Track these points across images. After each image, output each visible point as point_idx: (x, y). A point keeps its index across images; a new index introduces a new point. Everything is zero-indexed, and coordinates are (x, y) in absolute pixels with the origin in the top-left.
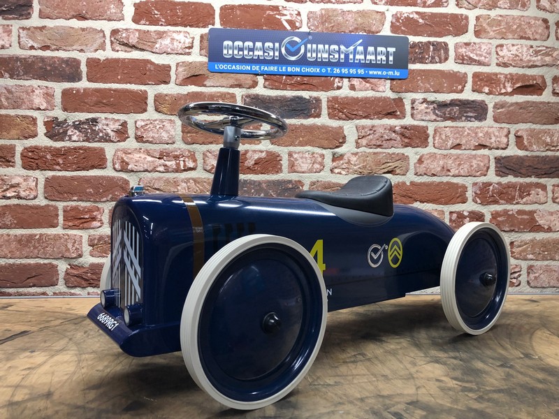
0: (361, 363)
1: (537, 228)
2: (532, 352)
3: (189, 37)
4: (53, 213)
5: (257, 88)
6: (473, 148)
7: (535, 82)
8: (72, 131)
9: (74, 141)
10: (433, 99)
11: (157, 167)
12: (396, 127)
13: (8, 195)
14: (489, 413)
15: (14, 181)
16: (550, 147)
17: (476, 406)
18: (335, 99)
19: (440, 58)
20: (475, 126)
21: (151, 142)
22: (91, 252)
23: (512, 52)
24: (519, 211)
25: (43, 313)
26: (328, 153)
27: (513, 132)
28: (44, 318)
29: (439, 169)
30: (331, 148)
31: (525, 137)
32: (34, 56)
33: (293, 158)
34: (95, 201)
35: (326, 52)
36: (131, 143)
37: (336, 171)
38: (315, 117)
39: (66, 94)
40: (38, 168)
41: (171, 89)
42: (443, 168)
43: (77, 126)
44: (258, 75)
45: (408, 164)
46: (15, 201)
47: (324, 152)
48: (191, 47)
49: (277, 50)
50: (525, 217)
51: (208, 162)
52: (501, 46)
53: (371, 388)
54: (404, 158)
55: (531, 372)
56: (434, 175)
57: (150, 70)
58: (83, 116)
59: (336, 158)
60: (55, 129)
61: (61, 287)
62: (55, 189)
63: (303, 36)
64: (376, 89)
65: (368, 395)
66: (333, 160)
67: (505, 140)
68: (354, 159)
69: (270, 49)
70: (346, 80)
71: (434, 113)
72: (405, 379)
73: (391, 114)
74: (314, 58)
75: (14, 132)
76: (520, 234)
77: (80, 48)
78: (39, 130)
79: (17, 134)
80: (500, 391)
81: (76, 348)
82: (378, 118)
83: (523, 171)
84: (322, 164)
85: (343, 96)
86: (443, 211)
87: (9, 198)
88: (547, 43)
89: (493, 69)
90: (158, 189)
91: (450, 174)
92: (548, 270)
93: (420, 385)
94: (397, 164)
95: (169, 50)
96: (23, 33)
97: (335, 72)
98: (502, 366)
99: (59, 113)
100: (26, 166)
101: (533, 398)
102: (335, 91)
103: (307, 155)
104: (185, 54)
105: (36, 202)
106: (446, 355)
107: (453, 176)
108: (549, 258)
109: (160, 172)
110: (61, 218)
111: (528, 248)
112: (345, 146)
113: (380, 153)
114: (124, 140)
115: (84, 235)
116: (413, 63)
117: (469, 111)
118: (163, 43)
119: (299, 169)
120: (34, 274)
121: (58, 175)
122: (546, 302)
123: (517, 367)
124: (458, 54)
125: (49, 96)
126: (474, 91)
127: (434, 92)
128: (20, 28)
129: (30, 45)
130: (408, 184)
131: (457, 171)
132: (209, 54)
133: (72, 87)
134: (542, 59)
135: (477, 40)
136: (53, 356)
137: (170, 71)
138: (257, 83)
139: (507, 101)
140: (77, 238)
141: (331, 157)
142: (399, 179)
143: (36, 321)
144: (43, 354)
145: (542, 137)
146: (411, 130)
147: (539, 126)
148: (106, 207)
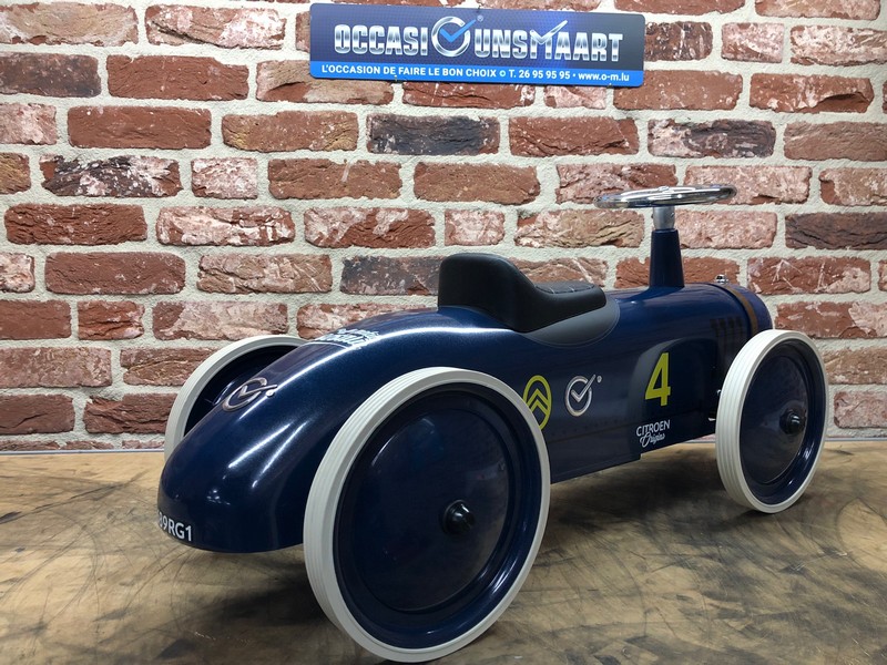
0: (556, 567)
1: (856, 333)
2: (836, 544)
3: (277, 19)
4: (62, 314)
5: (392, 104)
6: (749, 201)
7: (855, 90)
8: (88, 179)
9: (92, 196)
10: (687, 121)
11: (229, 237)
12: (622, 167)
14: (763, 658)
16: (875, 197)
17: (742, 644)
18: (522, 121)
19: (697, 51)
20: (754, 164)
21: (218, 197)
22: (125, 376)
23: (817, 40)
24: (823, 304)
25: (43, 481)
26: (510, 212)
27: (816, 174)
28: (45, 490)
29: (693, 237)
30: (515, 204)
31: (836, 182)
32: (20, 54)
33: (453, 220)
34: (129, 295)
35: (507, 42)
36: (186, 198)
37: (524, 241)
38: (488, 152)
39: (75, 116)
40: (33, 240)
41: (249, 107)
42: (700, 234)
43: (96, 170)
44: (393, 82)
45: (643, 228)
47: (504, 210)
48: (280, 37)
49: (424, 40)
50: (834, 314)
51: (312, 229)
52: (800, 28)
53: (570, 612)
54: (636, 219)
55: (834, 582)
56: (685, 247)
57: (213, 75)
58: (105, 154)
59: (523, 220)
60: (60, 176)
61: (79, 433)
62: (63, 275)
63: (468, 15)
64: (590, 103)
65: (563, 624)
66: (519, 224)
67: (803, 188)
68: (553, 221)
69: (415, 38)
70: (539, 90)
71: (687, 144)
72: (627, 596)
73: (615, 147)
74: (486, 52)
76: (824, 343)
77: (95, 39)
78: (33, 178)
80: (782, 616)
81: (91, 543)
82: (594, 153)
83: (832, 239)
84: (500, 230)
85: (535, 116)
88: (875, 25)
89: (786, 68)
90: (231, 274)
91: (711, 244)
92: (868, 400)
93: (651, 606)
94: (623, 229)
95: (245, 41)
96: (2, 16)
97: (521, 76)
98: (787, 570)
99: (65, 150)
100: (15, 238)
101: (837, 630)
102: (520, 109)
103: (475, 216)
104: (272, 48)
105: (32, 297)
106: (696, 552)
107: (717, 248)
108: (870, 380)
109: (234, 245)
110: (75, 323)
111: (836, 364)
112: (538, 199)
113: (597, 211)
114: (174, 194)
115: (114, 349)
116: (651, 60)
117: (744, 140)
118: (234, 29)
119: (464, 239)
120: (34, 413)
121: (66, 251)
122: (862, 454)
123: (813, 571)
124: (728, 44)
125: (46, 120)
126: (752, 106)
127: (687, 108)
129: (13, 35)
130: (642, 261)
131: (723, 240)
132: (312, 47)
133: (85, 105)
134: (867, 51)
135: (760, 20)
136: (52, 558)
137: (247, 77)
138: (392, 95)
139: (809, 121)
140: (102, 355)
141: (516, 218)
142: (628, 253)
143: (32, 494)
144: (38, 554)
145: (864, 182)
146: (646, 172)
147: (860, 163)
148: (148, 304)
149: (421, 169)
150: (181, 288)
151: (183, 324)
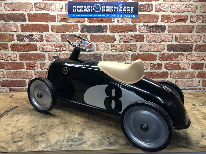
0: (106, 120)
1: (180, 68)
3: (61, 5)
4: (23, 65)
5: (85, 22)
6: (160, 42)
7: (184, 18)
8: (25, 39)
9: (26, 42)
10: (147, 25)
11: (54, 50)
12: (133, 35)
13: (8, 59)
15: (9, 55)
16: (186, 41)
18: (112, 26)
19: (150, 10)
20: (161, 34)
21: (51, 42)
22: (35, 76)
23: (176, 7)
24: (174, 63)
25: (22, 99)
26: (110, 45)
27: (174, 36)
28: (22, 101)
29: (147, 49)
30: (111, 43)
31: (178, 38)
32: (10, 13)
33: (98, 46)
34: (35, 61)
35: (109, 9)
36: (45, 42)
37: (113, 50)
38: (105, 32)
39: (22, 26)
40: (16, 51)
41: (56, 24)
42: (149, 49)
43: (27, 37)
44: (85, 18)
45: (137, 48)
46: (11, 61)
47: (109, 44)
48: (62, 9)
49: (92, 9)
50: (176, 65)
51: (70, 48)
52: (173, 4)
53: (105, 129)
54: (136, 46)
56: (146, 51)
57: (49, 17)
58: (29, 33)
59: (113, 46)
60: (20, 38)
62: (22, 57)
63: (101, 3)
64: (126, 22)
65: (104, 131)
66: (112, 47)
67: (171, 39)
68: (118, 46)
69: (89, 9)
70: (116, 19)
71: (147, 30)
73: (132, 31)
74: (105, 11)
75: (7, 39)
76: (174, 70)
77: (24, 10)
78: (15, 38)
79: (8, 40)
81: (30, 113)
82: (127, 32)
83: (177, 49)
84: (108, 48)
85: (115, 24)
86: (148, 63)
87: (9, 60)
88: (190, 3)
89: (169, 13)
91: (151, 51)
92: (182, 82)
94: (133, 48)
95: (55, 10)
96: (6, 5)
97: (112, 16)
99: (20, 33)
100: (12, 50)
102: (112, 23)
103: (103, 45)
104: (60, 11)
105: (17, 61)
107: (152, 51)
108: (183, 78)
109: (55, 51)
110: (25, 66)
111: (176, 75)
112: (115, 42)
113: (128, 44)
114: (42, 41)
115: (33, 71)
116: (140, 12)
117: (159, 29)
118: (52, 7)
119: (100, 50)
120: (19, 83)
121: (22, 53)
124: (156, 8)
125: (16, 27)
126: (161, 22)
127: (147, 22)
128: (4, 3)
129: (8, 9)
130: (137, 54)
131: (154, 50)
132: (68, 11)
133: (23, 23)
134: (187, 9)
135: (164, 3)
136: (24, 116)
137: (55, 17)
138: (85, 20)
139: (173, 25)
140: (31, 72)
141: (111, 46)
142: (134, 53)
143: (20, 102)
144: (21, 115)
145: (184, 37)
146: (138, 36)
147: (184, 34)
148: (39, 63)
149: (91, 36)
150: (45, 60)
151: (46, 67)
